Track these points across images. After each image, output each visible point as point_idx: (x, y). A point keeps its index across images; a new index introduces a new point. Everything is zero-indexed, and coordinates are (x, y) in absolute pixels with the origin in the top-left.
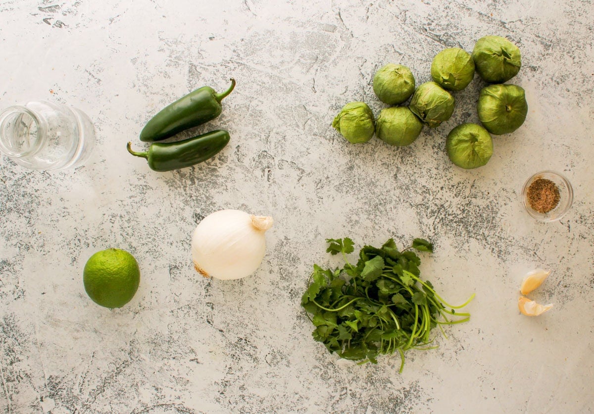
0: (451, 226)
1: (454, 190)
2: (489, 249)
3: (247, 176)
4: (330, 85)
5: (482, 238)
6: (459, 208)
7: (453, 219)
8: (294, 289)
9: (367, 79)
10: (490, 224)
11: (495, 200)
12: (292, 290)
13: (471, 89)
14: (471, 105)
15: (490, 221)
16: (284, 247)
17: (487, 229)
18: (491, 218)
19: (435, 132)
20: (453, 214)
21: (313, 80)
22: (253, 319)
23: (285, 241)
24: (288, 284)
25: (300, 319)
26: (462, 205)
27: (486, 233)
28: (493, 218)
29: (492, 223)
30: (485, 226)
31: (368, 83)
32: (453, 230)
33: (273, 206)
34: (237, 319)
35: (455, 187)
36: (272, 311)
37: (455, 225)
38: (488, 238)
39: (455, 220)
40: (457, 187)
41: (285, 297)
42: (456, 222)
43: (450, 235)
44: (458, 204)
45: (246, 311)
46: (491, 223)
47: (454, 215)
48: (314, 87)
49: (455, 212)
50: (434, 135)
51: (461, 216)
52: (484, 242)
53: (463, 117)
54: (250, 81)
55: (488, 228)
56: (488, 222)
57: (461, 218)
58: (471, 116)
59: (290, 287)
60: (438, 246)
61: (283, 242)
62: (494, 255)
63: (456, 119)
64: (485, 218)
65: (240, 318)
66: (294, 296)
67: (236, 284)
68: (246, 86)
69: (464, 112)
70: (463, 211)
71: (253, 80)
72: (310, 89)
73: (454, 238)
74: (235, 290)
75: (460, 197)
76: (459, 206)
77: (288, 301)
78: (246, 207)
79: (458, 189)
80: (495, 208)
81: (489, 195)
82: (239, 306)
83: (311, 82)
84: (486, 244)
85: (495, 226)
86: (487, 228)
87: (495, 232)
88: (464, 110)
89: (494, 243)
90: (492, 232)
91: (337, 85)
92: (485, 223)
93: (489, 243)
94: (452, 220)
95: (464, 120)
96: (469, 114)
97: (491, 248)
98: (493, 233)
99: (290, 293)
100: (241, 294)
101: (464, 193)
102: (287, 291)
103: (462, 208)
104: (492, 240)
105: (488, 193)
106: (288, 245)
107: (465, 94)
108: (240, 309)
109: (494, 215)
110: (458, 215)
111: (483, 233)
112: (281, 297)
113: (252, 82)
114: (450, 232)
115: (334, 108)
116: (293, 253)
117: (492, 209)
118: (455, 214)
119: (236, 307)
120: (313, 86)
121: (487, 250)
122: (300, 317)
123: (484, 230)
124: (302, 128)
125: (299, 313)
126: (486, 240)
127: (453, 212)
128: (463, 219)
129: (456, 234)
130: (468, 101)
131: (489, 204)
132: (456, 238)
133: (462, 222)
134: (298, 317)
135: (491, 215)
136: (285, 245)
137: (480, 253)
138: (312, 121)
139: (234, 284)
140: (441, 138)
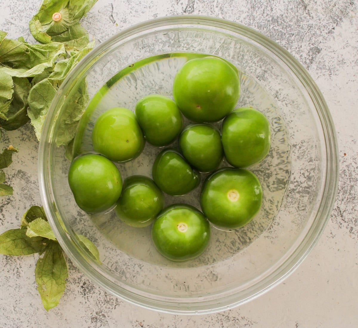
0: (292, 198)
1: (296, 151)
2: (347, 228)
3: (25, 134)
4: (133, 12)
5: (336, 214)
6: (303, 174)
7: (295, 188)
8: (87, 282)
9: (182, 4)
10: (347, 196)
11: (353, 164)
12: (85, 284)
13: (321, 15)
14: (321, 38)
15: (347, 191)
16: (78, 225)
17: (343, 202)
18: (349, 188)
19: (271, 76)
20: (295, 182)
21: (111, 6)
22: (33, 323)
23: (78, 218)
24: (79, 275)
25: (96, 322)
26: (307, 170)
27: (342, 207)
28: (352, 187)
29: (350, 194)
30: (341, 198)
31: (184, 9)
32: (295, 202)
33: (63, 173)
34: (12, 323)
35: (298, 147)
36: (59, 311)
37: (298, 196)
38: (344, 214)
39: (297, 190)
40: (300, 148)
41: (76, 293)
42: (299, 192)
43: (291, 209)
44: (302, 169)
45: (24, 311)
46: (348, 194)
47: (296, 184)
48: (112, 16)
49: (297, 179)
50: (270, 80)
51: (305, 185)
52: (339, 219)
53: (311, 54)
54: (28, 8)
55: (345, 200)
56: (345, 192)
57: (305, 187)
58: (322, 52)
59: (83, 278)
60: (276, 224)
61: (76, 219)
62: (353, 236)
63: (301, 56)
64: (340, 188)
65: (17, 321)
66: (87, 290)
67: (11, 276)
68: (22, 14)
69: (312, 46)
70: (309, 178)
71: (31, 6)
72: (108, 18)
73: (297, 213)
74: (9, 284)
75: (304, 159)
76: (302, 172)
77: (80, 298)
78: (24, 174)
79: (301, 149)
80: (353, 174)
81: (345, 157)
82: (15, 305)
83: (108, 9)
84: (342, 222)
85: (355, 197)
86: (343, 200)
87: (354, 205)
88: (312, 44)
89: (353, 220)
90: (350, 206)
91: (143, 12)
92: (341, 193)
93: (347, 220)
94: (294, 190)
95: (313, 58)
96: (319, 49)
97: (349, 227)
98: (352, 208)
99: (82, 287)
100: (17, 289)
101: (309, 155)
102: (78, 284)
103: (307, 174)
104: (350, 217)
105: (345, 154)
106: (83, 222)
107: (314, 23)
108: (17, 309)
109: (352, 183)
110: (301, 183)
111: (338, 207)
112: (70, 292)
113: (30, 8)
114: (292, 205)
115: (140, 47)
116: (88, 232)
117: (350, 175)
118: (297, 181)
119: (12, 306)
120: (111, 14)
121: (344, 229)
122: (96, 318)
123: (340, 202)
124: (100, 73)
125: (94, 314)
126: (342, 216)
127: (295, 179)
128: (308, 188)
129: (298, 207)
130: (318, 32)
131: (346, 169)
132: (300, 213)
133: (308, 193)
134: (92, 319)
135: (348, 182)
136: (78, 223)
137: (334, 234)
138: (112, 64)
139: (8, 276)
140: (279, 84)
